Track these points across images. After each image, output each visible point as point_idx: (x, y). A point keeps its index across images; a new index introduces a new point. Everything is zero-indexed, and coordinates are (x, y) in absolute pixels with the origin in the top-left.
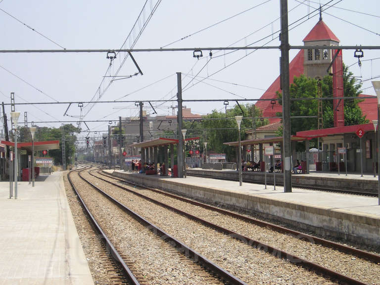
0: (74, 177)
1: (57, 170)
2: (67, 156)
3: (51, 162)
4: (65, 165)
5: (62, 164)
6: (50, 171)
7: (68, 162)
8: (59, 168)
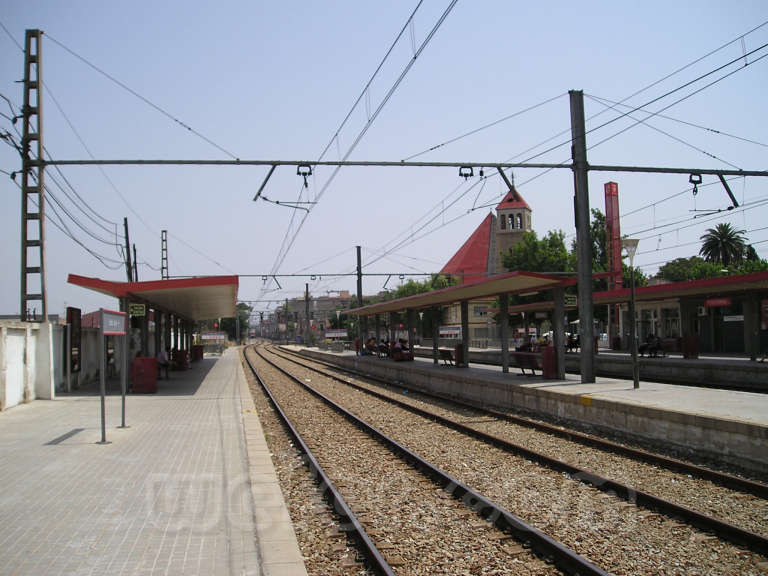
0: (251, 354)
1: (231, 345)
2: (241, 331)
3: (222, 337)
4: (238, 340)
5: (236, 339)
6: (220, 348)
7: (242, 337)
8: (233, 343)
